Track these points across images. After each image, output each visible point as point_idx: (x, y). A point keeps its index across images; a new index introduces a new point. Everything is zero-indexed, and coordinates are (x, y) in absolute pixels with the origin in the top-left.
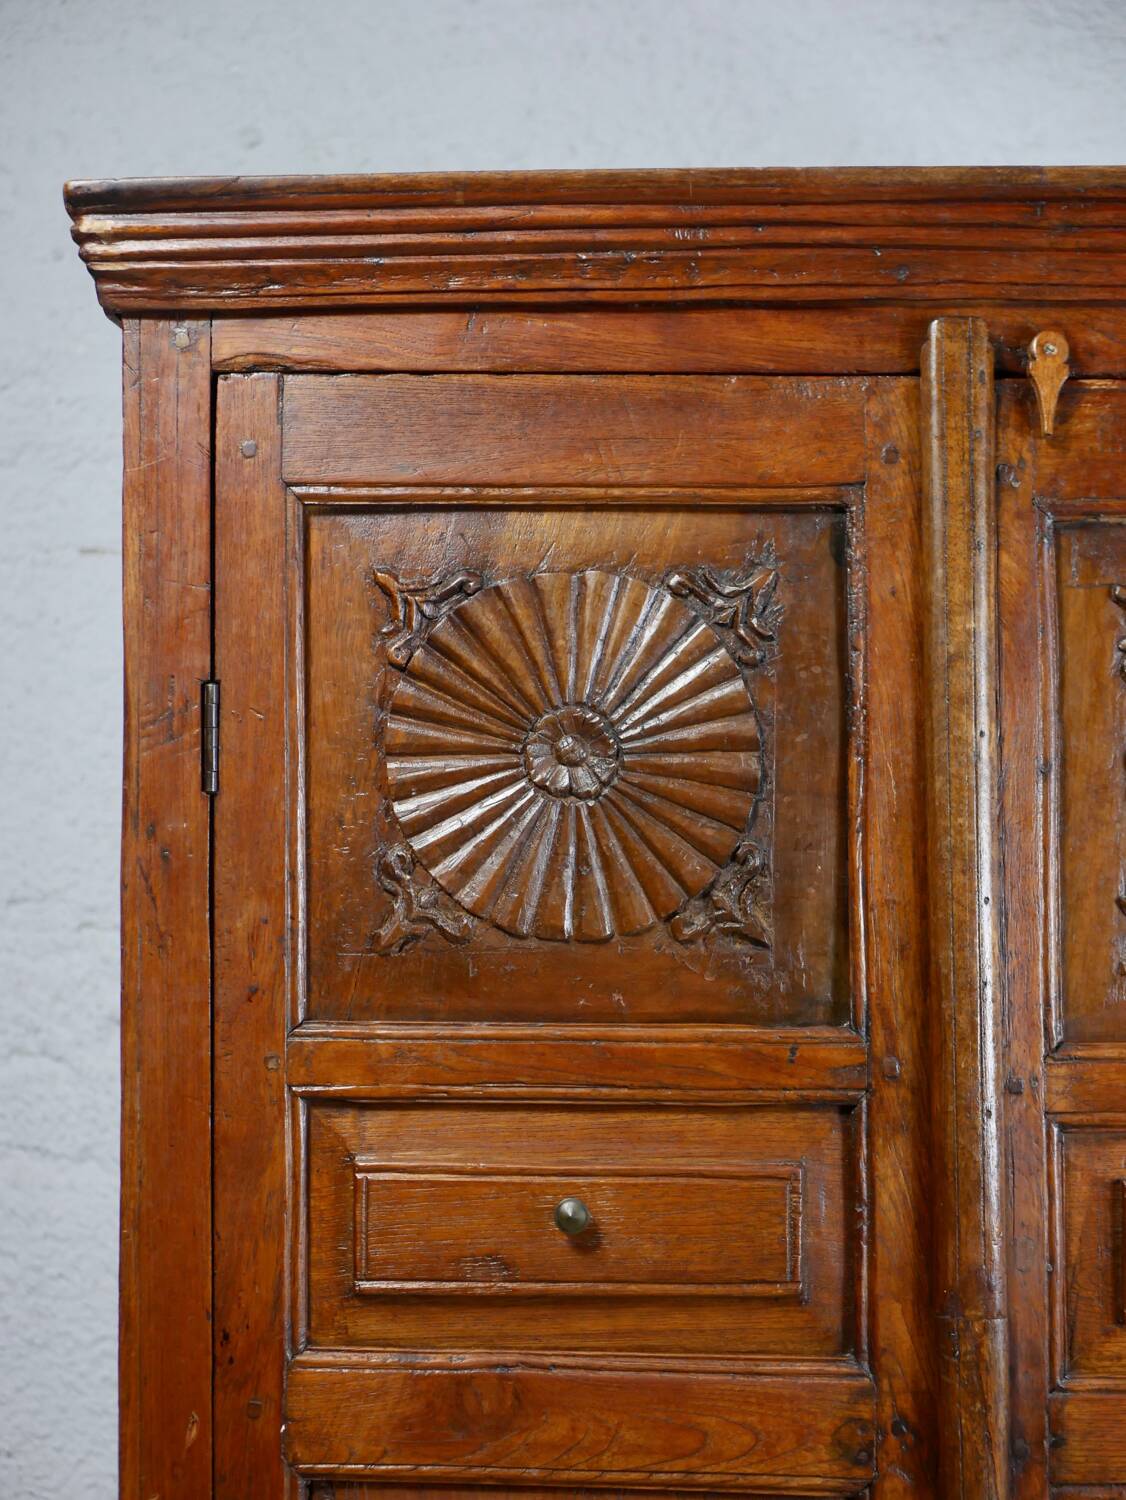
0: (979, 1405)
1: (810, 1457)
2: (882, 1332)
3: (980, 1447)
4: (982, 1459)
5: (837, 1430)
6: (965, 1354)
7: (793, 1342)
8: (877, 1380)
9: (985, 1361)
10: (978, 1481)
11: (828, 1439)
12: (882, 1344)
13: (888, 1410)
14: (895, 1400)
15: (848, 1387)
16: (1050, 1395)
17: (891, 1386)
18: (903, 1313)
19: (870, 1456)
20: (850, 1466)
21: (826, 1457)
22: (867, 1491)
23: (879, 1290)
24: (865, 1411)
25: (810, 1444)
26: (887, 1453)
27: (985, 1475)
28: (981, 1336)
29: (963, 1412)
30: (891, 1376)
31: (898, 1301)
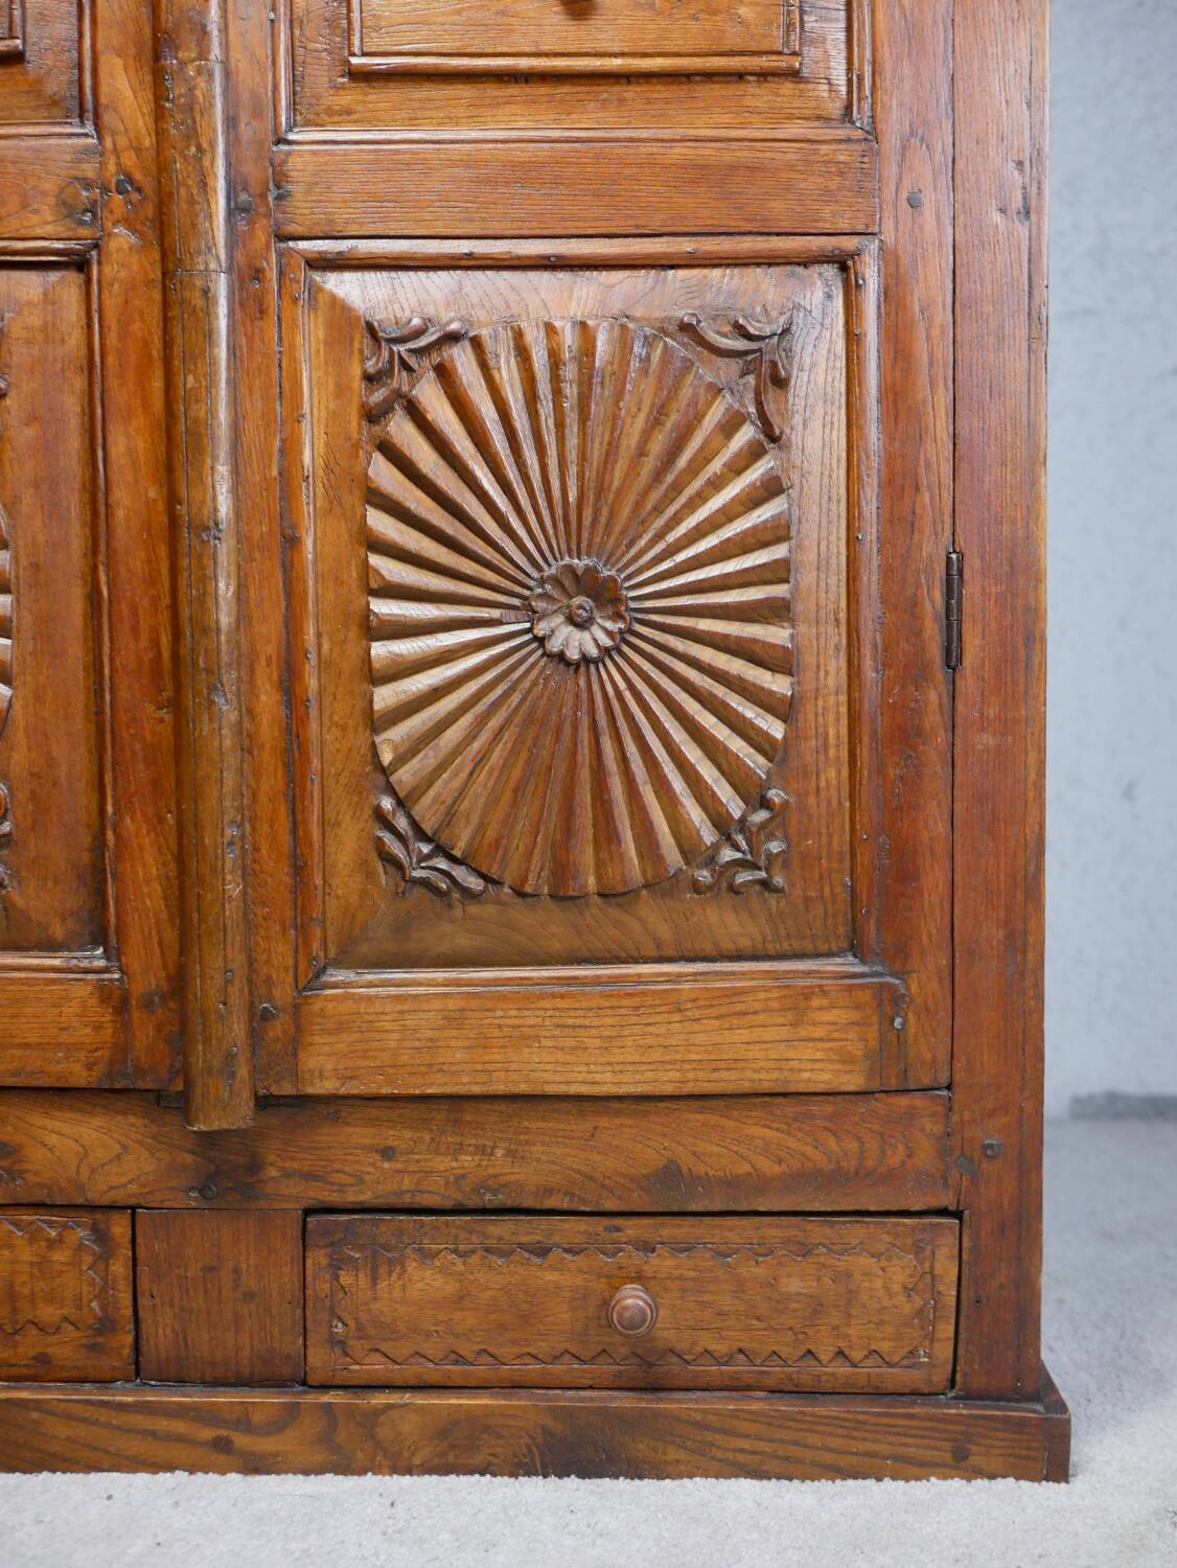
0: (193, 149)
1: (35, 219)
2: (104, 89)
3: (195, 192)
4: (198, 203)
5: (62, 190)
6: (179, 97)
7: (20, 108)
8: (100, 137)
9: (198, 103)
10: (194, 225)
11: (52, 200)
12: (104, 100)
13: (112, 167)
14: (118, 157)
15: (72, 146)
16: (275, 149)
17: (114, 144)
18: (126, 68)
19: (94, 214)
20: (74, 226)
21: (50, 218)
22: (94, 253)
23: (100, 46)
24: (89, 170)
25: (35, 206)
26: (111, 212)
27: (201, 219)
28: (194, 78)
29: (177, 155)
30: (114, 133)
31: (119, 56)
